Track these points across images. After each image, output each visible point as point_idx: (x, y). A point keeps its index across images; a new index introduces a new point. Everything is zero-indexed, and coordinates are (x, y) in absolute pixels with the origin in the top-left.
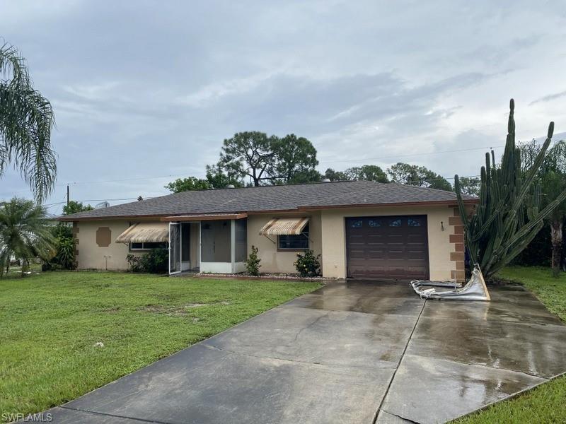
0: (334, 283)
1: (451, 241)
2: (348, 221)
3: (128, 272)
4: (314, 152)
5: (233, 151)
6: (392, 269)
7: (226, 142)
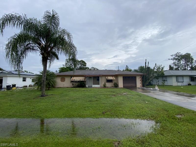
0: (121, 88)
1: (140, 81)
2: (123, 77)
3: (72, 87)
4: (86, 64)
5: (68, 62)
6: (130, 85)
7: (66, 60)
